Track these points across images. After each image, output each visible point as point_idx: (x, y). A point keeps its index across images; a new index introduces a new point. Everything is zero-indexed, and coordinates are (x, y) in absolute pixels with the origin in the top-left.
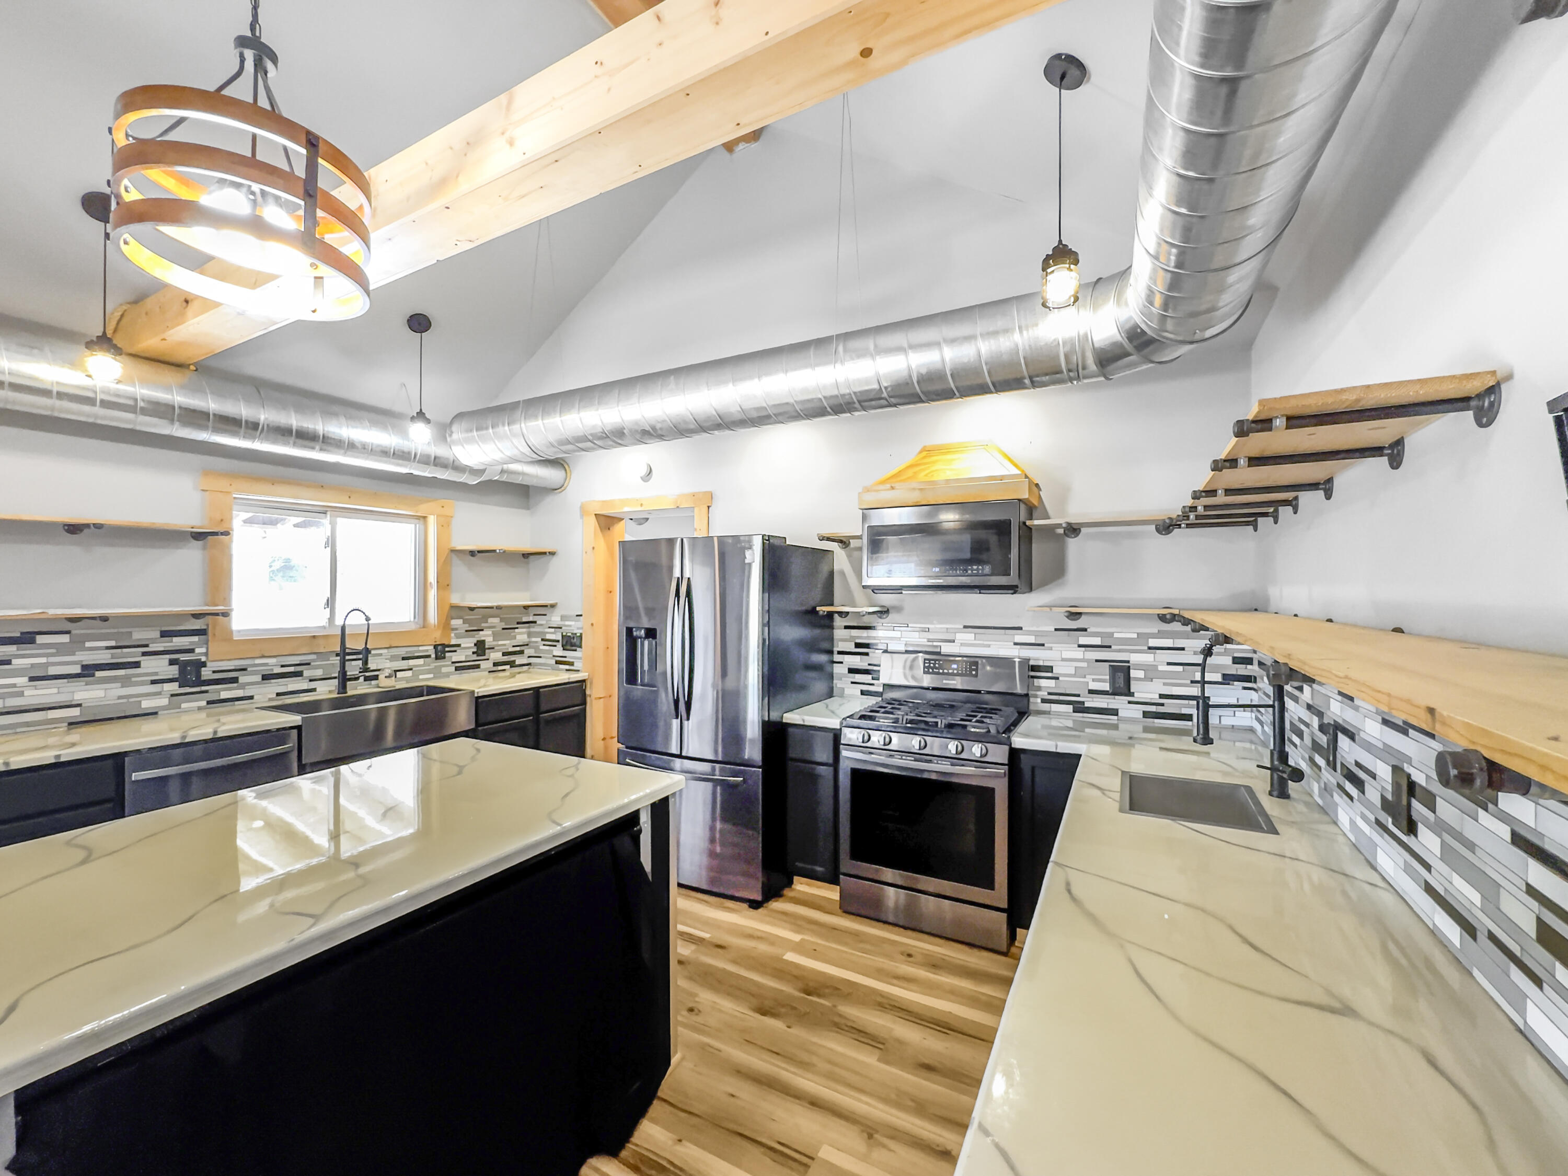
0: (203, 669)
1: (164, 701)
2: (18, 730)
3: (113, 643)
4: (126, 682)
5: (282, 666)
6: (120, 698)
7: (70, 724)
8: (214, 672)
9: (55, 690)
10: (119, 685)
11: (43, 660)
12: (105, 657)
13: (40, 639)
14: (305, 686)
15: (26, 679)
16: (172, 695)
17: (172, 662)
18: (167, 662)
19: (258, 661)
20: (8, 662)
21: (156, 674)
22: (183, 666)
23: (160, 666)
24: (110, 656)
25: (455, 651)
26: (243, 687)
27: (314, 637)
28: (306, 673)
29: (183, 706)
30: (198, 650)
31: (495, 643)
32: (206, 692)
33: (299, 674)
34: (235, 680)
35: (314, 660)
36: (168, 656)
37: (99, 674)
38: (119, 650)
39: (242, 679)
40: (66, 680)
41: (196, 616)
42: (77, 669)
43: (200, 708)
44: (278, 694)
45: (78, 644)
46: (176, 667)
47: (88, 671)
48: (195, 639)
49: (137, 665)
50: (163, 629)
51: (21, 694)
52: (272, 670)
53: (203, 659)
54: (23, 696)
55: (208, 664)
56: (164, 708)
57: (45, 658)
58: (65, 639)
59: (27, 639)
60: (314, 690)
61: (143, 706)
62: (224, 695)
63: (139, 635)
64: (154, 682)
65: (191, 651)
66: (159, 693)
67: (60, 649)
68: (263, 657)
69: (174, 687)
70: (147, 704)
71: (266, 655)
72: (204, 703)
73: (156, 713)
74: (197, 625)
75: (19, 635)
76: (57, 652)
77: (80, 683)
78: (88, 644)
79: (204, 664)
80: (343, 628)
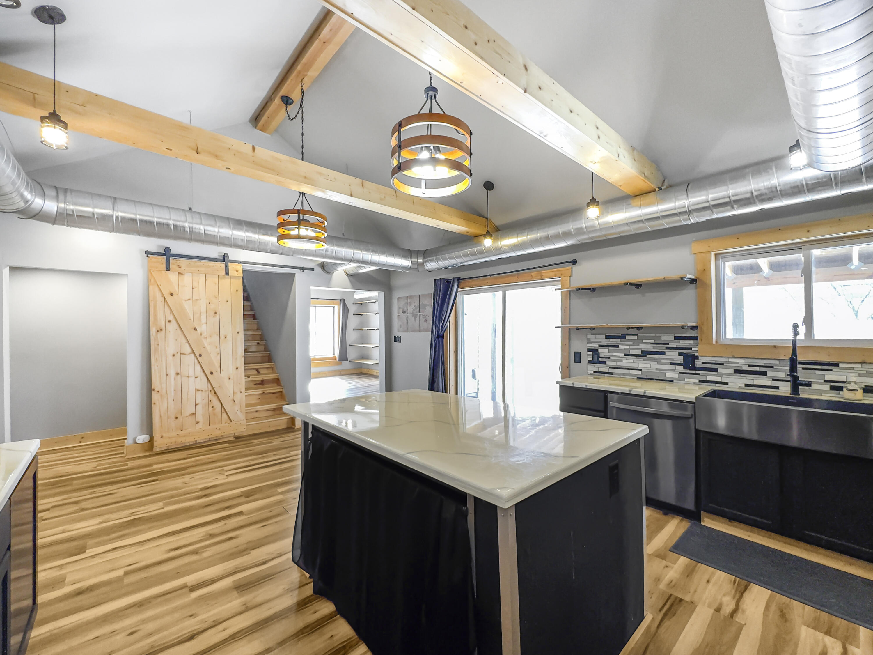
0: (696, 360)
1: (676, 375)
2: (622, 376)
3: (653, 341)
4: (659, 362)
5: (749, 366)
6: (656, 369)
7: (638, 378)
8: (703, 363)
9: (632, 361)
10: (656, 363)
11: (628, 347)
12: (650, 348)
13: (628, 337)
14: (768, 383)
15: (623, 354)
16: (680, 373)
17: (680, 354)
18: (678, 353)
19: (731, 360)
20: (618, 346)
21: (673, 359)
22: (686, 356)
23: (673, 355)
24: (652, 348)
26: (721, 375)
27: (775, 347)
28: (769, 374)
29: (686, 380)
30: (693, 349)
32: (699, 374)
33: (764, 373)
34: (716, 370)
35: (777, 365)
36: (678, 351)
37: (648, 356)
38: (656, 345)
39: (721, 370)
40: (636, 357)
41: (693, 328)
42: (640, 353)
43: (695, 383)
44: (746, 385)
45: (640, 341)
46: (682, 357)
47: (644, 354)
48: (692, 342)
49: (663, 354)
50: (676, 335)
51: (622, 361)
52: (742, 367)
53: (696, 355)
54: (622, 362)
55: (700, 358)
56: (677, 379)
57: (629, 346)
58: (635, 338)
59: (623, 337)
60: (777, 388)
61: (667, 376)
62: (709, 378)
63: (665, 338)
64: (671, 364)
65: (690, 349)
66: (674, 370)
67: (634, 343)
68: (734, 357)
69: (680, 368)
70: (669, 375)
71: (736, 356)
72: (697, 381)
73: (672, 381)
74: (692, 334)
75: (621, 335)
76: (633, 344)
77: (641, 359)
78: (644, 341)
79: (697, 358)
80: (794, 342)
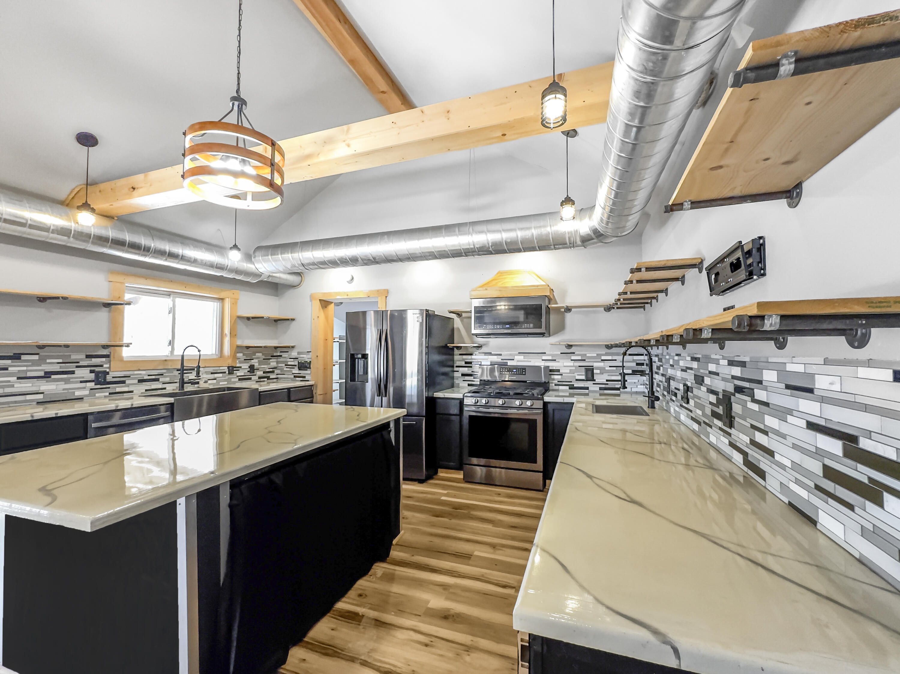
0: (107, 376)
1: (87, 392)
2: (11, 405)
3: (61, 361)
4: (67, 381)
5: (149, 375)
6: (64, 389)
7: (38, 403)
8: (113, 377)
9: (30, 385)
10: (63, 383)
11: (25, 368)
12: (57, 368)
13: (24, 357)
14: (160, 386)
15: (16, 378)
16: (91, 389)
17: (91, 372)
18: (89, 371)
19: (136, 372)
20: (7, 369)
21: (83, 377)
22: (97, 374)
23: (85, 374)
24: (59, 367)
25: (239, 370)
26: (128, 386)
27: (166, 360)
28: (160, 380)
29: (97, 395)
30: (105, 366)
31: (259, 366)
32: (109, 388)
33: (157, 380)
34: (124, 382)
35: (165, 373)
36: (89, 368)
37: (53, 377)
38: (64, 365)
39: (128, 382)
40: (36, 379)
41: (105, 347)
42: (42, 374)
43: (105, 397)
44: (146, 390)
45: (42, 360)
46: (93, 374)
47: (48, 375)
48: (104, 359)
49: (73, 372)
50: (88, 354)
51: (13, 386)
52: (143, 377)
53: (108, 370)
54: (14, 387)
55: (110, 373)
56: (86, 396)
57: (26, 368)
58: (36, 357)
59: (16, 357)
60: (165, 389)
61: (76, 394)
62: (118, 390)
63: (75, 357)
64: (81, 382)
65: (102, 366)
66: (84, 388)
67: (34, 363)
68: (139, 370)
69: (92, 385)
70: (78, 393)
71: (141, 369)
72: (107, 394)
73: (82, 398)
74: (105, 352)
75: (12, 355)
76: (32, 364)
77: (43, 381)
78: (48, 361)
79: (108, 373)
80: (183, 356)
